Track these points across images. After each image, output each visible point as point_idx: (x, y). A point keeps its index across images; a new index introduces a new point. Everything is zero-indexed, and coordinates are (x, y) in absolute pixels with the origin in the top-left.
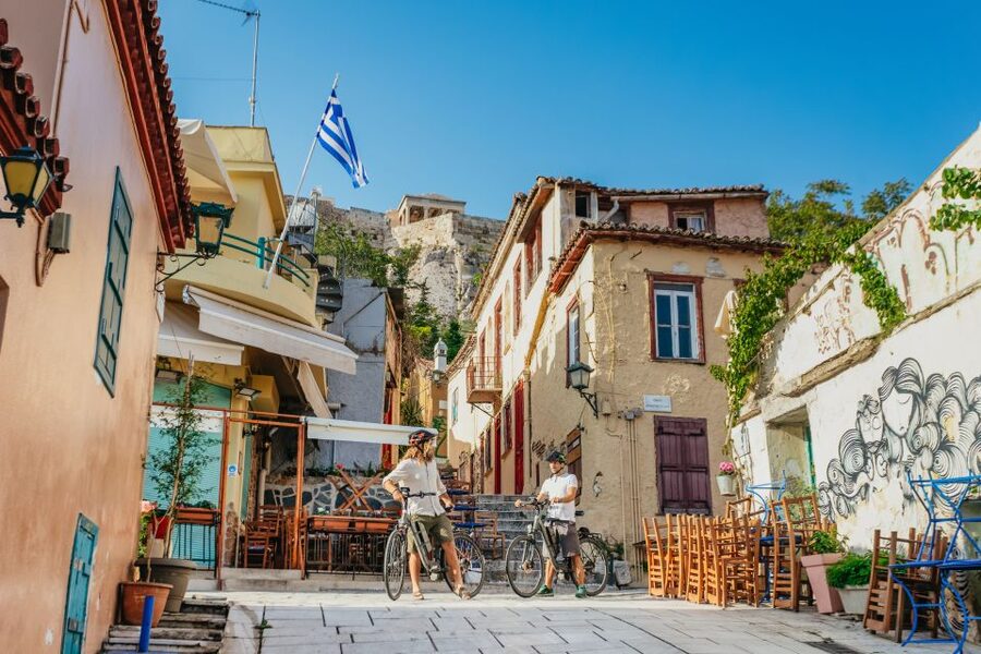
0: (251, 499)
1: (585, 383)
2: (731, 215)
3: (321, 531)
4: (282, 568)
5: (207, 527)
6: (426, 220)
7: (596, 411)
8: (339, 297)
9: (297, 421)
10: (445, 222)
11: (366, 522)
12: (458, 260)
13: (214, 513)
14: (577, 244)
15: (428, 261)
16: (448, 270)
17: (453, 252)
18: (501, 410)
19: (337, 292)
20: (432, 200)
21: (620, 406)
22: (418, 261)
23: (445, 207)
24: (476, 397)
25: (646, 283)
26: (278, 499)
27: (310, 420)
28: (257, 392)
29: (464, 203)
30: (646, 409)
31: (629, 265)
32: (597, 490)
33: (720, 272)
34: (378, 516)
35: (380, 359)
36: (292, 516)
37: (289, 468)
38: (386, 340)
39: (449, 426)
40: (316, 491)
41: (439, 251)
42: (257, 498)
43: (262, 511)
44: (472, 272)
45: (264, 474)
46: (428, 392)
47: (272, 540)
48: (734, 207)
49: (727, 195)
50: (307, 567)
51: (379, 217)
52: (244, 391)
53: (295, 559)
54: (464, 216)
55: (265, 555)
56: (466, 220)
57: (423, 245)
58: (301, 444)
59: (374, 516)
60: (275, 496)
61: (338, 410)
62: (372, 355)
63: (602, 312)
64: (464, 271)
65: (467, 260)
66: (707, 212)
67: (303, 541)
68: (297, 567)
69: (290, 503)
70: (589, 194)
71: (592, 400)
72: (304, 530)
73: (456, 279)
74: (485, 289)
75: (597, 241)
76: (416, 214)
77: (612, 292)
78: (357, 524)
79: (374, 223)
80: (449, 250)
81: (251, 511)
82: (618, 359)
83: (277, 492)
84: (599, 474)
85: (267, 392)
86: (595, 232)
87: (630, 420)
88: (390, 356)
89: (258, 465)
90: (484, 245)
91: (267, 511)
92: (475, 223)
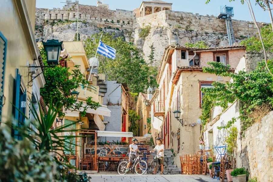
0: (82, 152)
1: (178, 116)
2: (234, 55)
3: (102, 161)
4: (92, 170)
5: (73, 160)
6: (153, 14)
7: (183, 124)
8: (106, 89)
9: (95, 132)
10: (162, 14)
11: (114, 158)
12: (169, 33)
13: (75, 156)
14: (178, 72)
15: (154, 34)
16: (164, 38)
17: (166, 29)
18: (165, 119)
19: (105, 87)
20: (155, 3)
21: (190, 123)
22: (149, 34)
23: (162, 7)
24: (157, 115)
25: (198, 84)
26: (90, 152)
27: (98, 131)
28: (83, 122)
29: (172, 4)
30: (198, 123)
31: (193, 79)
32: (182, 148)
33: (222, 80)
34: (117, 157)
35: (120, 107)
36: (94, 157)
37: (93, 142)
38: (122, 100)
39: (152, 123)
40: (101, 149)
41: (159, 29)
42: (83, 152)
43: (85, 156)
44: (176, 39)
45: (85, 144)
46: (145, 108)
47: (89, 164)
48: (235, 52)
49: (232, 49)
50: (99, 170)
51: (131, 13)
52: (80, 122)
53: (95, 168)
54: (171, 11)
55: (87, 168)
56: (172, 13)
57: (152, 26)
58: (96, 138)
59: (116, 156)
60: (89, 151)
61: (107, 124)
62: (117, 106)
63: (184, 94)
64: (172, 38)
65: (173, 33)
66: (226, 54)
67: (97, 163)
68: (96, 170)
69: (93, 153)
70: (186, 51)
71: (181, 121)
72: (97, 160)
73: (168, 42)
74: (160, 74)
75: (183, 72)
76: (148, 10)
77: (188, 87)
78: (111, 159)
79: (128, 16)
80: (164, 28)
81: (82, 156)
82: (189, 108)
83: (89, 150)
84: (183, 143)
85: (86, 123)
86: (182, 69)
87: (193, 127)
88: (124, 105)
89: (83, 142)
90: (181, 25)
91: (87, 156)
92: (176, 15)
